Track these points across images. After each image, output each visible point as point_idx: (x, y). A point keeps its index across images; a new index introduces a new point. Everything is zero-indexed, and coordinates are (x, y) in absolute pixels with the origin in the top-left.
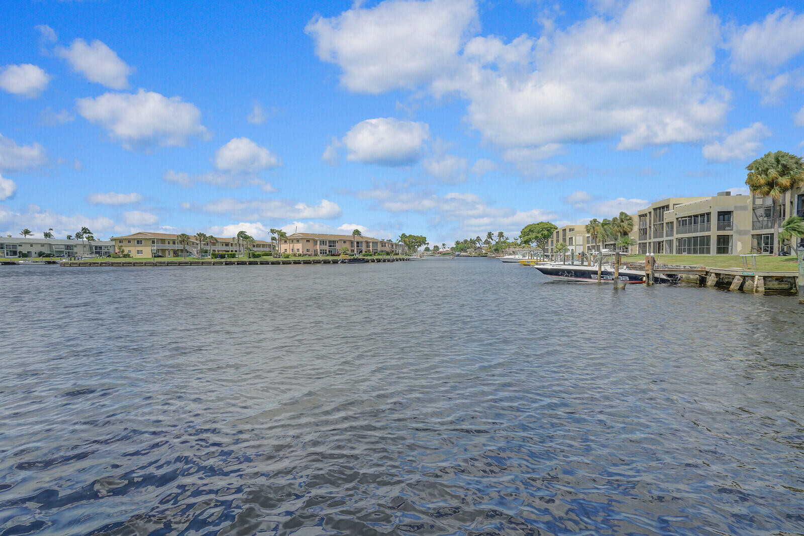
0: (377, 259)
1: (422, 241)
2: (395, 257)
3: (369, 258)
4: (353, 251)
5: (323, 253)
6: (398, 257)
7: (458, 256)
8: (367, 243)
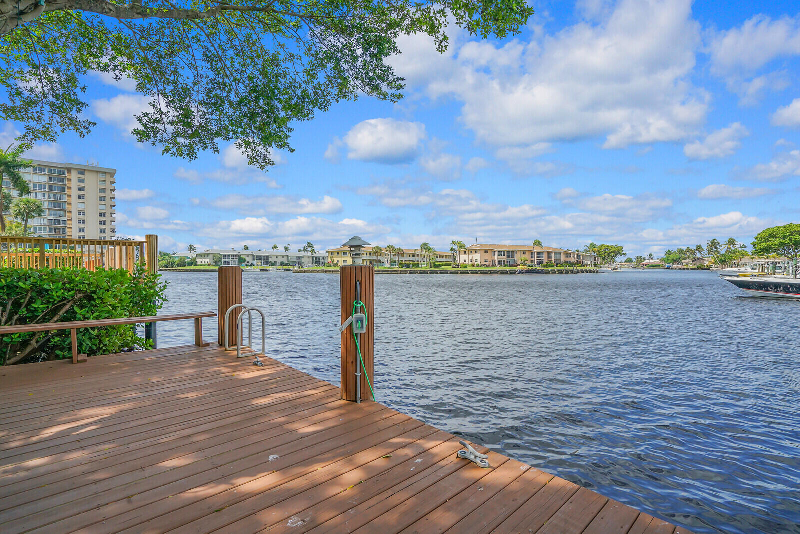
0: (558, 271)
1: (619, 252)
2: (580, 269)
3: (550, 269)
4: (532, 262)
5: (502, 264)
6: (584, 269)
7: (669, 268)
8: (549, 254)
